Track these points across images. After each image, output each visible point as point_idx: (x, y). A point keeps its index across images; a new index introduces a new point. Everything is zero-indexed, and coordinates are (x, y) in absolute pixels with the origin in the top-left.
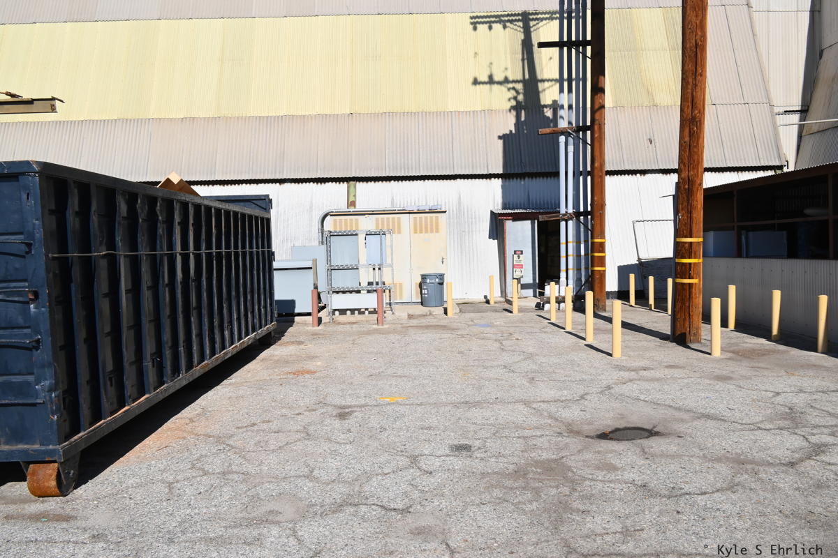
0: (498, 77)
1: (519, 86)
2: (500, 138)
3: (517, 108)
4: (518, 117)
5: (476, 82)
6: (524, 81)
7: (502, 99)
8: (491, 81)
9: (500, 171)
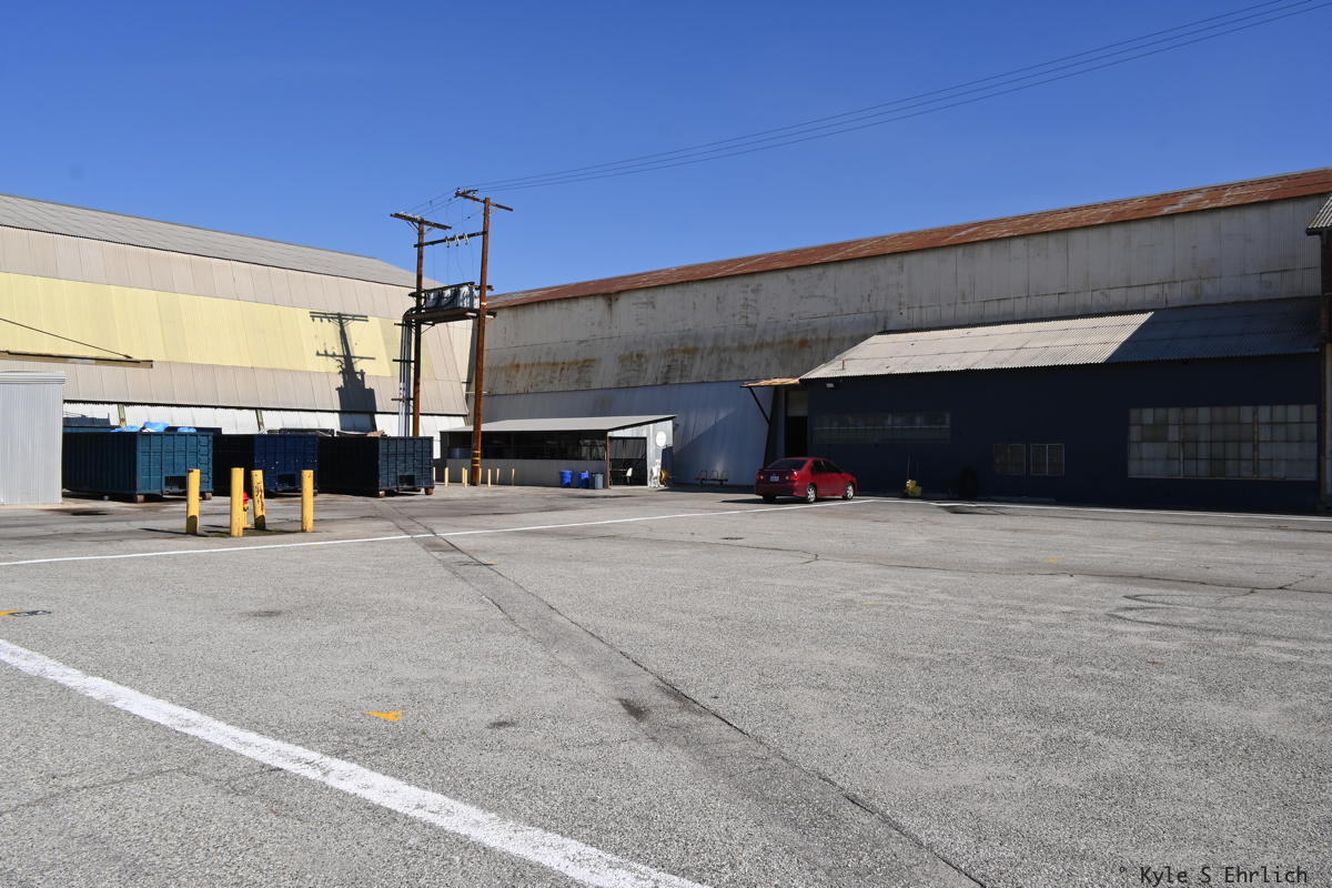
0: (330, 352)
1: (342, 359)
2: (338, 389)
3: (343, 372)
4: (344, 378)
5: (318, 354)
6: (344, 356)
7: (334, 366)
8: (326, 354)
9: (338, 409)
